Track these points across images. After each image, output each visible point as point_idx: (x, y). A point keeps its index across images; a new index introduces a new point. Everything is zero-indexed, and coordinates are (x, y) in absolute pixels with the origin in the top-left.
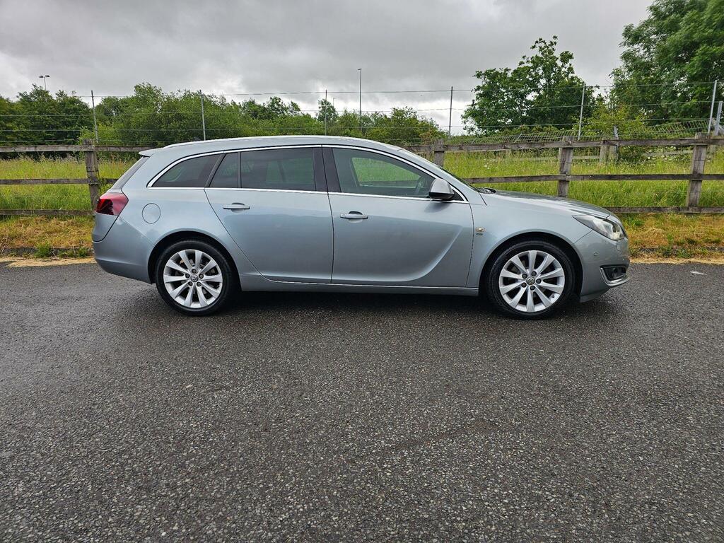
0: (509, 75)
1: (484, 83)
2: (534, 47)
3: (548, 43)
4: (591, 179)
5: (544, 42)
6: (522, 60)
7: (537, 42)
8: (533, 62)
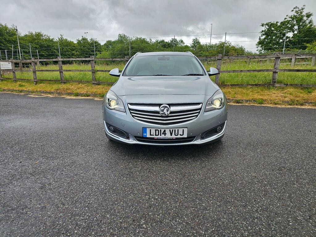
0: (279, 24)
1: (265, 29)
2: (292, 11)
5: (298, 8)
6: (286, 17)
7: (294, 8)
8: (292, 18)
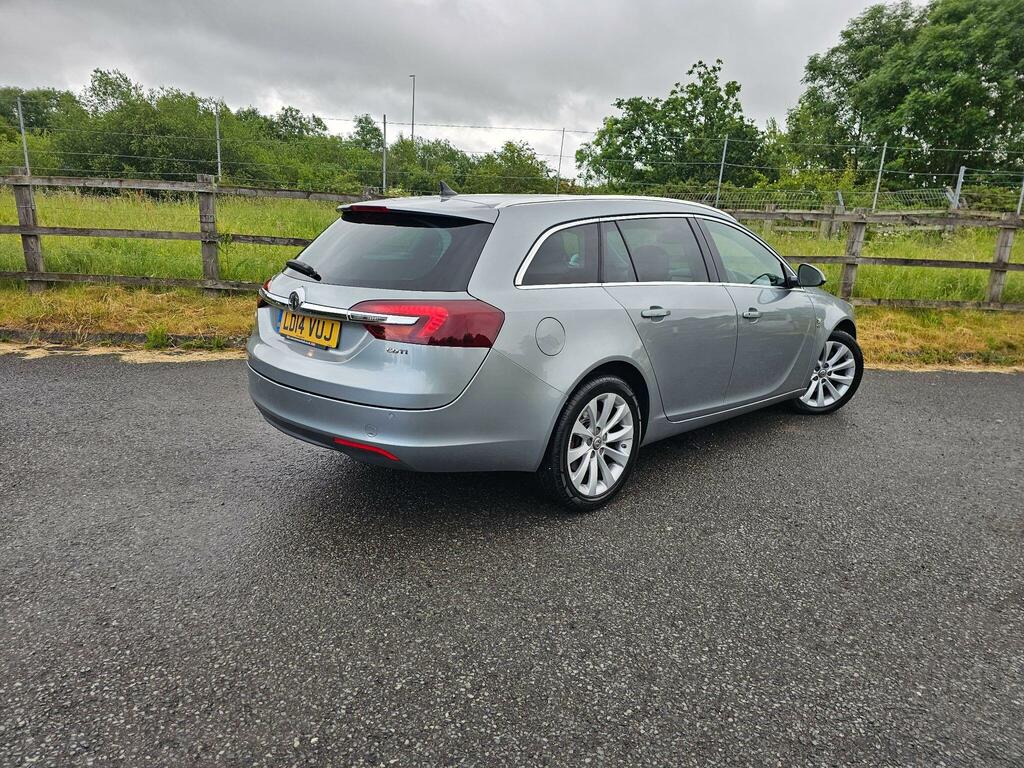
0: (659, 108)
2: (690, 72)
3: (710, 69)
4: (884, 263)
5: (704, 66)
6: (675, 88)
7: (695, 66)
8: (692, 92)
